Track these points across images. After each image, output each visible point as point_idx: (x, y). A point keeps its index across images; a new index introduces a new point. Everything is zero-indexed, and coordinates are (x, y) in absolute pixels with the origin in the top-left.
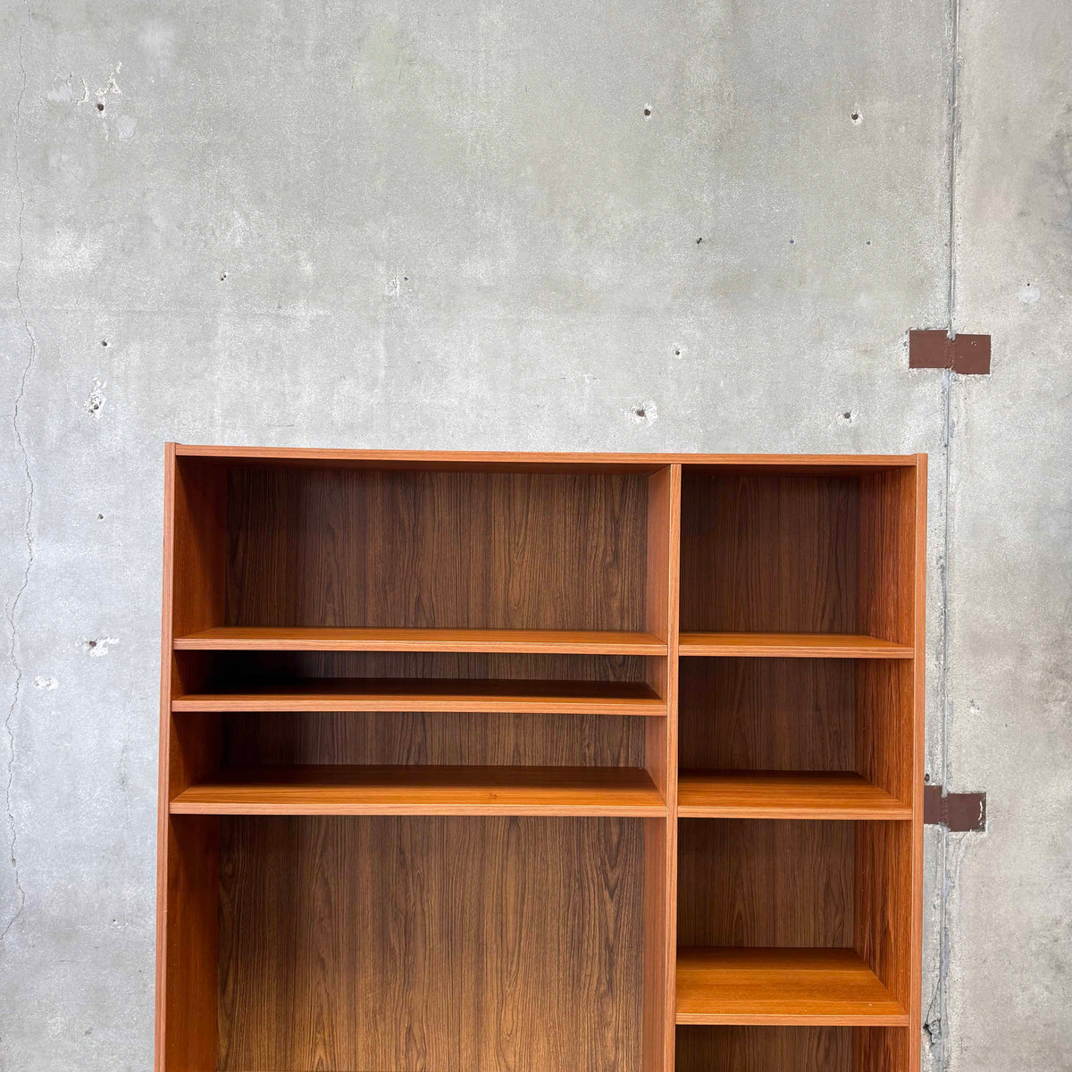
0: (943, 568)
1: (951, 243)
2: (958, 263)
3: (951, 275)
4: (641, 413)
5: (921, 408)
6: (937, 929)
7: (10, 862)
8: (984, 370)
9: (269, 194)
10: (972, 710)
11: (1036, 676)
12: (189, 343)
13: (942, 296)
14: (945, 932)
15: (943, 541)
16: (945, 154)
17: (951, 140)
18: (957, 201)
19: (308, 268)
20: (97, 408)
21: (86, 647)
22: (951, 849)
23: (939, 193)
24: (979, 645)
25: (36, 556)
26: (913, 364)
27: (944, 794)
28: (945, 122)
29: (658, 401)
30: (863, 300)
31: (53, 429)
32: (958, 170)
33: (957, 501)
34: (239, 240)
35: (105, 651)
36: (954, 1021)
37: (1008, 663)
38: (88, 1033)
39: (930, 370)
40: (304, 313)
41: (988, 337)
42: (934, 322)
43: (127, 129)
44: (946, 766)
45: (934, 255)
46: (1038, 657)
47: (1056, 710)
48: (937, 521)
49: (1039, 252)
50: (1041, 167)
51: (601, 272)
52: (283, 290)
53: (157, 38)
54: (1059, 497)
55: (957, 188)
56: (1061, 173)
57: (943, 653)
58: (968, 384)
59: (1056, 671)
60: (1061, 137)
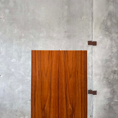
0: (92, 67)
1: (92, 32)
3: (92, 35)
5: (89, 49)
8: (96, 45)
9: (19, 27)
10: (95, 82)
11: (102, 78)
12: (11, 43)
13: (91, 37)
14: (93, 106)
15: (92, 64)
16: (91, 22)
17: (92, 20)
19: (23, 35)
22: (93, 97)
23: (91, 26)
24: (96, 75)
26: (88, 45)
27: (92, 91)
29: (61, 49)
30: (83, 38)
32: (93, 24)
33: (93, 59)
34: (16, 32)
35: (2, 76)
36: (94, 115)
37: (99, 77)
39: (90, 45)
40: (23, 40)
41: (96, 42)
42: (90, 40)
43: (4, 21)
44: (93, 88)
45: (91, 33)
46: (102, 76)
47: (104, 82)
48: (91, 61)
49: (102, 32)
50: (102, 23)
51: (55, 35)
52: (21, 37)
53: (7, 11)
54: (104, 59)
55: (93, 26)
56: (104, 24)
57: (92, 75)
58: (94, 47)
59: (104, 77)
60: (104, 20)
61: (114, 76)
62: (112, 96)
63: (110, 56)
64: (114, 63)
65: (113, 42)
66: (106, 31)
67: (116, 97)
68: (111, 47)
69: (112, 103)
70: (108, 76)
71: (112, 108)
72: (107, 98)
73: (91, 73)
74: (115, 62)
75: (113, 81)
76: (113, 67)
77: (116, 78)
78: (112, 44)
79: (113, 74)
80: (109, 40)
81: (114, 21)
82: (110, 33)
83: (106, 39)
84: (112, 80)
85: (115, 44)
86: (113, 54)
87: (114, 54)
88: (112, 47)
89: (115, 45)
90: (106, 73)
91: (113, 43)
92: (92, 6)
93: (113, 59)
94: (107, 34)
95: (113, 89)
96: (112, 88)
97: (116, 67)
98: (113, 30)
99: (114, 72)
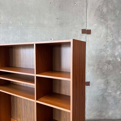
1: (86, 19)
2: (87, 21)
3: (87, 22)
4: (51, 39)
5: (83, 38)
8: (90, 34)
9: (6, 13)
10: (89, 72)
11: (96, 69)
13: (85, 25)
16: (86, 8)
17: (87, 6)
18: (87, 14)
19: (11, 22)
22: (86, 88)
23: (85, 13)
26: (82, 33)
28: (86, 4)
29: (53, 38)
30: (76, 26)
32: (87, 10)
34: (2, 19)
37: (93, 67)
39: (84, 34)
40: (10, 28)
41: (91, 30)
42: (84, 28)
45: (85, 20)
46: (96, 66)
47: (98, 72)
49: (97, 19)
50: (97, 10)
51: (46, 22)
52: (8, 25)
54: (99, 48)
55: (87, 12)
56: (99, 10)
58: (88, 35)
59: (98, 68)
60: (99, 6)
61: (108, 66)
62: (105, 87)
63: (105, 45)
64: (109, 53)
65: (109, 30)
66: (102, 18)
67: (109, 88)
68: (107, 35)
69: (105, 94)
70: (102, 67)
71: (106, 99)
72: (100, 89)
74: (110, 52)
75: (108, 72)
76: (107, 57)
77: (110, 68)
78: (107, 33)
79: (107, 64)
81: (110, 7)
82: (106, 20)
83: (101, 28)
84: (107, 71)
85: (111, 32)
86: (108, 43)
87: (109, 44)
88: (107, 36)
89: (110, 34)
90: (100, 64)
91: (109, 31)
93: (108, 49)
94: (102, 21)
95: (107, 80)
96: (106, 79)
97: (111, 57)
98: (109, 17)
99: (109, 62)
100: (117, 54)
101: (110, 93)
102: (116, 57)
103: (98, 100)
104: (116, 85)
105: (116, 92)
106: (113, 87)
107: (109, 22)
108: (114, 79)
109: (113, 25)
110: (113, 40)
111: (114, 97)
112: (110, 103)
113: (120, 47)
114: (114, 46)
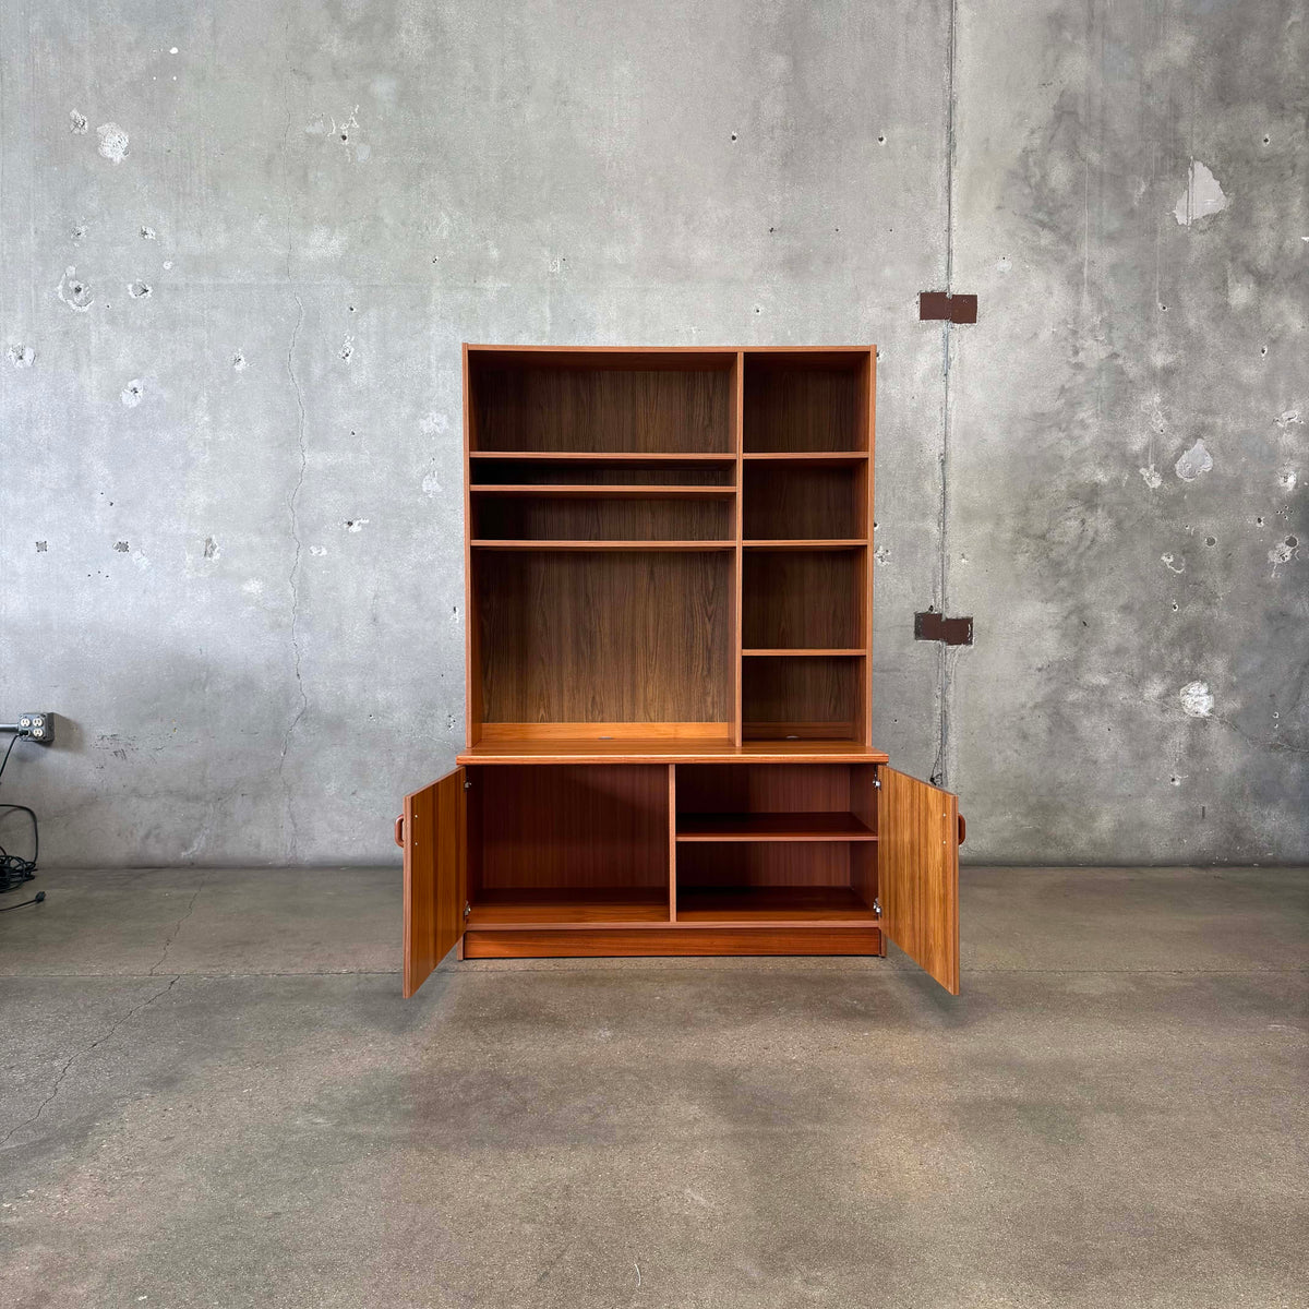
0: (943, 462)
1: (949, 229)
2: (954, 245)
3: (950, 252)
5: (928, 348)
6: (939, 712)
7: (296, 677)
8: (972, 320)
9: (467, 200)
10: (963, 561)
11: (1009, 536)
12: (412, 308)
13: (943, 268)
14: (944, 715)
15: (943, 443)
16: (945, 165)
17: (949, 155)
18: (953, 200)
19: (494, 253)
20: (347, 355)
21: (346, 526)
22: (948, 656)
23: (941, 194)
24: (968, 515)
25: (307, 460)
26: (922, 318)
27: (943, 619)
28: (945, 142)
30: (888, 272)
31: (317, 370)
32: (953, 177)
33: (953, 415)
34: (445, 233)
35: (360, 529)
36: (951, 775)
37: (988, 527)
38: (353, 794)
39: (934, 321)
40: (492, 286)
41: (975, 297)
42: (936, 286)
43: (364, 153)
44: (945, 600)
45: (937, 239)
46: (1009, 522)
47: (1022, 559)
48: (939, 429)
49: (1011, 235)
50: (1013, 174)
51: (703, 252)
52: (477, 269)
53: (383, 87)
54: (1025, 410)
55: (954, 190)
56: (1026, 179)
57: (942, 522)
58: (962, 331)
59: (1022, 532)
60: (1026, 152)
61: (1083, 522)
62: (1070, 653)
63: (1063, 390)
64: (1088, 439)
65: (1086, 298)
66: (1043, 225)
67: (1095, 658)
68: (1074, 330)
69: (1073, 696)
70: (1046, 526)
71: (1073, 729)
72: (1038, 663)
73: (938, 505)
74: (1095, 430)
75: (1081, 555)
76: (1077, 462)
77: (1096, 532)
78: (1077, 315)
79: (1077, 508)
80: (1057, 288)
81: (1094, 157)
82: (1069, 238)
83: (1037, 282)
84: (1076, 549)
85: (1100, 310)
86: (1081, 379)
87: (1088, 381)
88: (1075, 332)
89: (1096, 320)
90: (1035, 504)
91: (1087, 305)
92: (951, 58)
93: (1085, 414)
94: (1043, 242)
95: (1080, 609)
96: (1070, 603)
97: (1103, 463)
98: (1084, 220)
99: (1090, 497)
100: (1137, 443)
101: (1103, 690)
102: (1131, 463)
103: (1025, 737)
104: (1135, 642)
105: (1137, 682)
106: (1120, 651)
107: (1088, 250)
108: (1121, 601)
109: (1114, 269)
110: (1115, 355)
111: (1129, 720)
112: (1103, 755)
113: (1157, 399)
114: (1120, 395)
